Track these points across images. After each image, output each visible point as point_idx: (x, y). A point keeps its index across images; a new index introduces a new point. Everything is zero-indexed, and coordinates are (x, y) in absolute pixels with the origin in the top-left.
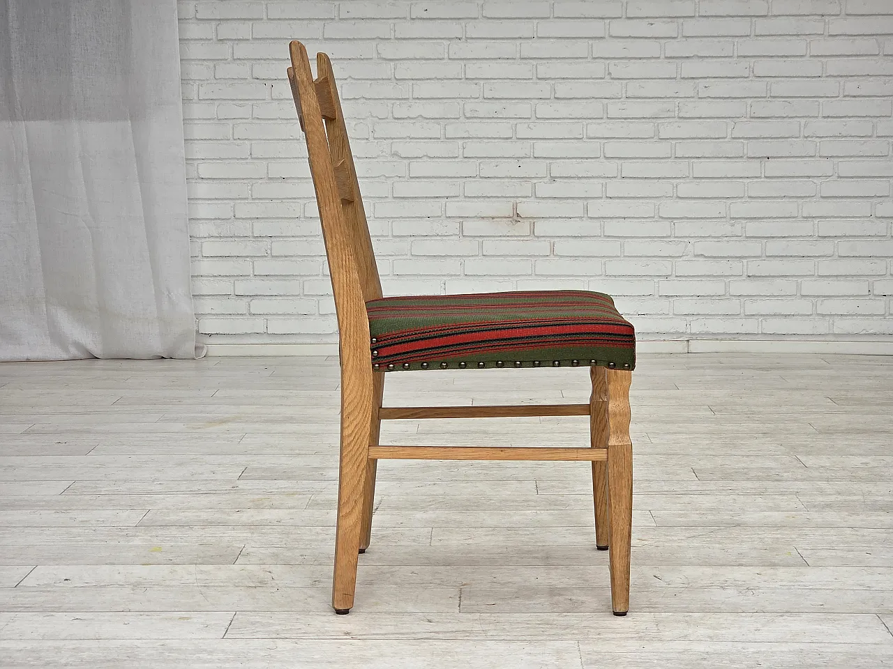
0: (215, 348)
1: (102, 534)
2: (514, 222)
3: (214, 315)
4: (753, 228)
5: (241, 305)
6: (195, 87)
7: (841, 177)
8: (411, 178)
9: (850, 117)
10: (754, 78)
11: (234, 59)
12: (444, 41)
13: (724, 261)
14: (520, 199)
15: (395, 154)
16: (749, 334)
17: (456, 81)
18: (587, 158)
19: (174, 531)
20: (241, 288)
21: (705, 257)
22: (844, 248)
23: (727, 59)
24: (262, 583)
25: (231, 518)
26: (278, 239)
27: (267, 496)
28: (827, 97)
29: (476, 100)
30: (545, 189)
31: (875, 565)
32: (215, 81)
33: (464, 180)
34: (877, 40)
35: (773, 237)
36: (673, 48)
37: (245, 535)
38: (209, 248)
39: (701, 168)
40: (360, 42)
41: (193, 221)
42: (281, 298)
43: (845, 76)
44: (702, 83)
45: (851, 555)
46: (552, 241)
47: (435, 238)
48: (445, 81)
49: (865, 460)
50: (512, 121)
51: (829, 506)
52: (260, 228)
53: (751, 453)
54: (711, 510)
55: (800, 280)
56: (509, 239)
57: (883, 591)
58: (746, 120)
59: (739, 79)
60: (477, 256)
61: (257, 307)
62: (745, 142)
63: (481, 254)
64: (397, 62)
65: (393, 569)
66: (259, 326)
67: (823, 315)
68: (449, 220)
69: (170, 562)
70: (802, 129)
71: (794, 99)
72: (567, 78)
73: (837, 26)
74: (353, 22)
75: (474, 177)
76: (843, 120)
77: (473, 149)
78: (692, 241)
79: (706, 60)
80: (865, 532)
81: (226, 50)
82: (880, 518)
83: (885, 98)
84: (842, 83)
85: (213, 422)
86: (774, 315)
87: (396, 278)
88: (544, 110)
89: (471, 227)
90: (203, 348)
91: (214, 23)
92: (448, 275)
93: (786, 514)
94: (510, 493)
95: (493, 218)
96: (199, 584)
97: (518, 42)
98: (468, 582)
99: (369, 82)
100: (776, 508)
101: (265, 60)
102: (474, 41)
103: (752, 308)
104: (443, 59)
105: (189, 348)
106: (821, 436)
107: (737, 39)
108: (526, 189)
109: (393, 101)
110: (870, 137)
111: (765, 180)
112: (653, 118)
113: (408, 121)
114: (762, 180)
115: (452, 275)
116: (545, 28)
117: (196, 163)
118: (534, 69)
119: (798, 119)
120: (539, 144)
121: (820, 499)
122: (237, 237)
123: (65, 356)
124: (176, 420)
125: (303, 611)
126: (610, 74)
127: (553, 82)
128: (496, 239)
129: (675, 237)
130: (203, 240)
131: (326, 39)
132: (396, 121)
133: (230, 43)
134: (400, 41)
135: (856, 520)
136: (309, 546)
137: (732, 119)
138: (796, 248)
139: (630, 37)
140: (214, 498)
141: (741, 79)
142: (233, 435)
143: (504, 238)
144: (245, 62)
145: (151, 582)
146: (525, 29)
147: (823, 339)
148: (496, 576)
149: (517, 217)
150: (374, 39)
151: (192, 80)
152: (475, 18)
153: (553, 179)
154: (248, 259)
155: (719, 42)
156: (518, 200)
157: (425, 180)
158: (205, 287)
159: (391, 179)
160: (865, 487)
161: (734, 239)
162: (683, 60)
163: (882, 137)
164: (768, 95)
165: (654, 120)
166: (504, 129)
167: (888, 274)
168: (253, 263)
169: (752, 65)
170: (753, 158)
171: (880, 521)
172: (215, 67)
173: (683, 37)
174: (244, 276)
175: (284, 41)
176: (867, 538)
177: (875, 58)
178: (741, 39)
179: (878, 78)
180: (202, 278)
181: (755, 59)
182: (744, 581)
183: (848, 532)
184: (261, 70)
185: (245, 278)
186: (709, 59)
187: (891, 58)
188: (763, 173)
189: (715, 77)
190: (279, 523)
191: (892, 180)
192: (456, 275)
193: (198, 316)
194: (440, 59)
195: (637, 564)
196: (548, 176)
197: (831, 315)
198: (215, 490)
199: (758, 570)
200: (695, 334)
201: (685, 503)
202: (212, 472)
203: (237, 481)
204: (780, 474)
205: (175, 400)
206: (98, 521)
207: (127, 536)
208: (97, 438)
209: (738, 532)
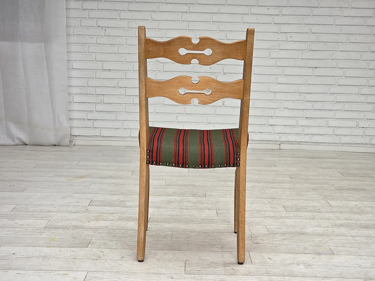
0: (78, 141)
1: (29, 231)
2: (207, 92)
3: (78, 127)
4: (309, 97)
5: (90, 124)
6: (72, 30)
7: (347, 77)
8: (164, 71)
9: (351, 51)
10: (311, 34)
11: (89, 18)
12: (180, 13)
13: (296, 111)
15: (157, 61)
16: (306, 142)
17: (185, 30)
18: (239, 65)
19: (61, 231)
20: (90, 116)
21: (288, 109)
22: (347, 107)
23: (300, 25)
24: (99, 258)
25: (85, 225)
26: (106, 96)
27: (100, 214)
28: (342, 43)
31: (363, 255)
32: (81, 27)
33: (187, 73)
34: (364, 19)
35: (317, 101)
36: (277, 20)
37: (92, 233)
38: (77, 99)
39: (288, 71)
40: (144, 12)
41: (69, 87)
42: (107, 121)
43: (350, 34)
44: (289, 35)
45: (352, 250)
48: (180, 30)
49: (357, 203)
51: (342, 225)
52: (99, 91)
53: (308, 199)
54: (292, 226)
55: (328, 120)
57: (366, 268)
58: (307, 51)
61: (97, 124)
62: (307, 60)
63: (192, 105)
64: (159, 21)
65: (156, 252)
66: (97, 132)
67: (337, 135)
69: (59, 246)
70: (331, 55)
71: (328, 43)
72: (232, 31)
73: (347, 13)
74: (141, 3)
75: (191, 72)
76: (348, 52)
78: (283, 102)
79: (291, 25)
80: (358, 238)
81: (85, 14)
82: (364, 232)
83: (366, 44)
84: (348, 37)
85: (77, 177)
86: (317, 134)
87: (156, 114)
90: (73, 141)
91: (81, 2)
92: (178, 113)
93: (324, 229)
94: (205, 215)
96: (72, 258)
97: (211, 15)
98: (189, 259)
100: (319, 226)
101: (102, 18)
102: (193, 13)
103: (307, 131)
105: (67, 142)
106: (337, 191)
107: (304, 17)
109: (157, 38)
110: (359, 60)
111: (315, 77)
112: (268, 49)
114: (313, 77)
115: (180, 113)
116: (224, 9)
117: (72, 62)
118: (218, 26)
119: (329, 52)
121: (338, 222)
122: (88, 94)
123: (13, 143)
124: (62, 176)
125: (117, 272)
127: (226, 32)
129: (276, 100)
130: (74, 95)
131: (129, 11)
133: (87, 11)
134: (161, 13)
135: (354, 232)
136: (119, 240)
137: (301, 51)
138: (326, 106)
139: (259, 14)
140: (78, 215)
141: (306, 34)
142: (86, 184)
144: (94, 19)
145: (51, 256)
146: (215, 9)
147: (337, 145)
148: (200, 256)
150: (150, 11)
151: (71, 26)
152: (193, 4)
153: (225, 74)
154: (93, 104)
155: (297, 18)
157: (170, 72)
158: (75, 115)
159: (155, 72)
160: (356, 216)
161: (301, 101)
162: (282, 25)
163: (364, 60)
164: (317, 41)
167: (365, 118)
168: (95, 106)
169: (311, 28)
170: (310, 67)
171: (364, 233)
172: (81, 21)
173: (282, 15)
174: (91, 111)
175: (111, 11)
176: (358, 241)
177: (363, 27)
178: (307, 17)
179: (364, 35)
180: (73, 112)
181: (312, 26)
182: (307, 262)
183: (350, 239)
184: (101, 23)
185: (92, 112)
186: (293, 25)
187: (370, 27)
188: (314, 73)
189: (295, 33)
190: (106, 228)
191: (368, 79)
192: (182, 113)
193: (71, 128)
194: (178, 21)
195: (261, 252)
196: (223, 72)
197: (340, 135)
198: (79, 211)
199: (313, 256)
200: (283, 141)
201: (280, 222)
202: (77, 202)
203: (88, 207)
204: (320, 209)
205: (61, 166)
206: (28, 225)
207: (40, 233)
208: (28, 184)
209: (304, 237)
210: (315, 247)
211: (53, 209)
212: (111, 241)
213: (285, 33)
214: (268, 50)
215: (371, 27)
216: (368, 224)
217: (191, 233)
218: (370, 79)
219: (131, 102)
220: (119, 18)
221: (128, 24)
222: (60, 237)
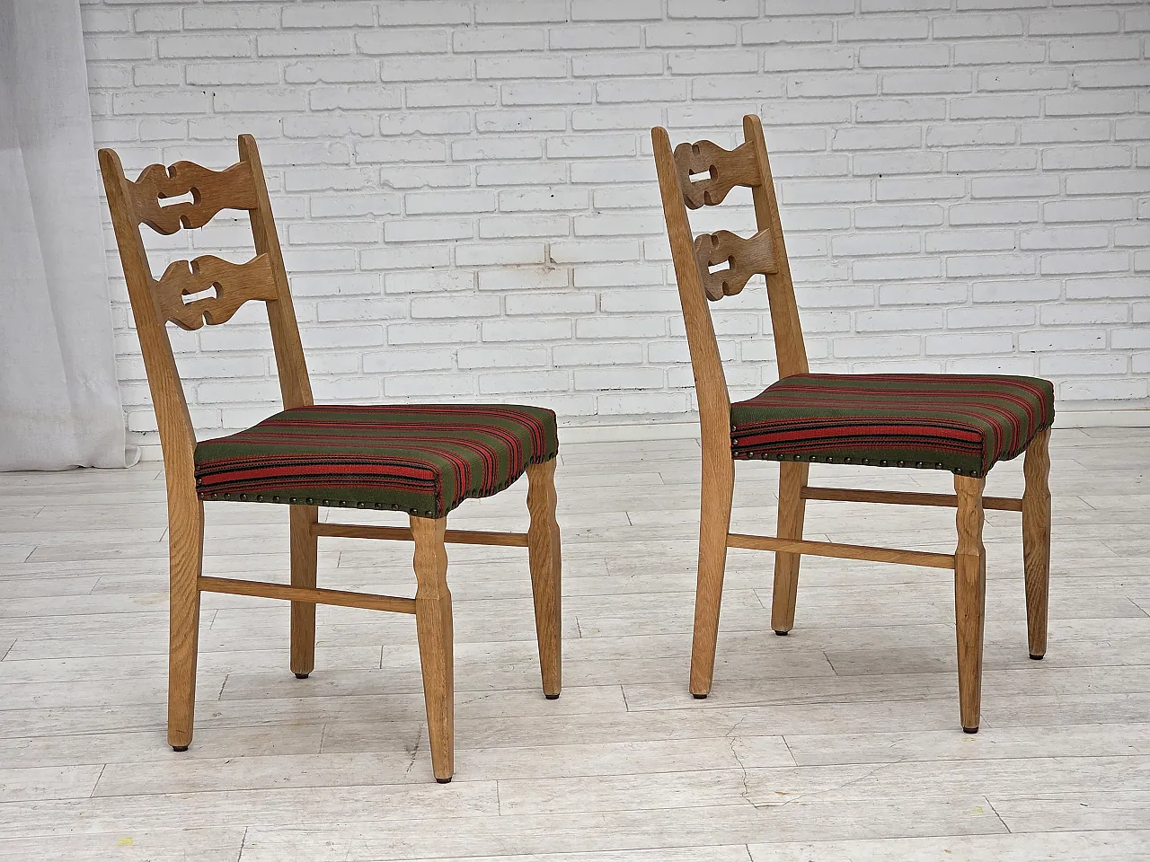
1: (46, 815)
2: (546, 270)
3: (149, 406)
4: (863, 269)
6: (108, 98)
7: (975, 199)
8: (408, 215)
9: (986, 119)
10: (860, 71)
11: (160, 59)
12: (446, 29)
13: (826, 314)
14: (553, 239)
15: (385, 184)
17: (465, 83)
18: (642, 182)
19: (145, 806)
22: (981, 291)
23: (824, 45)
25: (220, 776)
27: (262, 731)
28: (956, 93)
29: (492, 108)
30: (586, 225)
31: (1097, 826)
32: (136, 90)
33: (480, 216)
34: (1019, 16)
35: (888, 280)
36: (754, 33)
37: (244, 808)
39: (793, 192)
40: (331, 32)
41: (113, 281)
42: (239, 381)
43: (978, 65)
44: (792, 77)
45: (1060, 809)
46: (598, 292)
47: (443, 294)
48: (449, 83)
50: (541, 136)
54: (863, 728)
55: (924, 336)
56: (541, 292)
58: (850, 125)
59: (840, 72)
60: (498, 316)
61: (206, 394)
62: (850, 155)
63: (503, 313)
64: (383, 58)
66: (209, 418)
68: (459, 270)
70: (924, 135)
71: (915, 97)
72: (613, 76)
74: (322, 4)
75: (492, 212)
76: (977, 122)
77: (489, 174)
79: (796, 47)
80: (1072, 763)
81: (148, 47)
83: (1031, 93)
84: (975, 74)
87: (392, 348)
88: (584, 119)
89: (489, 279)
90: (136, 450)
91: (129, 10)
92: (460, 343)
95: (518, 265)
97: (546, 28)
99: (346, 87)
101: (202, 58)
102: (485, 28)
104: (446, 52)
105: (117, 455)
107: (835, 19)
108: (562, 225)
109: (379, 113)
110: (1012, 144)
111: (877, 205)
112: (729, 126)
113: (401, 138)
114: (872, 205)
115: (465, 343)
116: (583, 9)
118: (569, 63)
119: (919, 124)
120: (577, 165)
124: (117, 588)
126: (669, 68)
127: (594, 81)
128: (524, 292)
131: (286, 29)
132: (385, 139)
133: (152, 37)
134: (387, 30)
135: (1056, 741)
136: (335, 827)
137: (831, 125)
138: (919, 293)
139: (695, 18)
141: (844, 72)
143: (534, 292)
144: (176, 62)
146: (555, 10)
149: (550, 263)
150: (350, 27)
151: (101, 88)
153: (598, 211)
155: (813, 22)
156: (551, 241)
157: (427, 218)
158: (134, 369)
159: (380, 218)
160: (1056, 678)
161: (840, 283)
162: (767, 48)
163: (1028, 144)
164: (880, 92)
165: (730, 129)
166: (531, 147)
167: (1038, 323)
168: (198, 334)
169: (857, 53)
170: (861, 176)
171: (1087, 742)
172: (133, 69)
173: (766, 16)
175: (228, 32)
176: (1077, 775)
177: (1017, 39)
178: (841, 19)
179: (1021, 66)
180: (130, 357)
181: (862, 45)
183: (1050, 766)
184: (198, 74)
185: (189, 355)
186: (800, 47)
187: (1039, 39)
188: (874, 196)
189: (809, 70)
190: (288, 784)
191: (1041, 201)
192: (471, 343)
193: (127, 408)
194: (442, 53)
195: (782, 841)
196: (591, 207)
199: (944, 843)
201: (826, 720)
203: (219, 702)
204: (941, 658)
205: (110, 551)
206: (37, 788)
207: (81, 816)
208: (13, 627)
209: (906, 772)
210: (945, 807)
211: (107, 721)
212: (310, 832)
213: (780, 72)
214: (728, 129)
215: (1043, 39)
216: (1095, 705)
217: (553, 781)
218: (1046, 200)
220: (254, 55)
221: (285, 72)
222: (146, 830)
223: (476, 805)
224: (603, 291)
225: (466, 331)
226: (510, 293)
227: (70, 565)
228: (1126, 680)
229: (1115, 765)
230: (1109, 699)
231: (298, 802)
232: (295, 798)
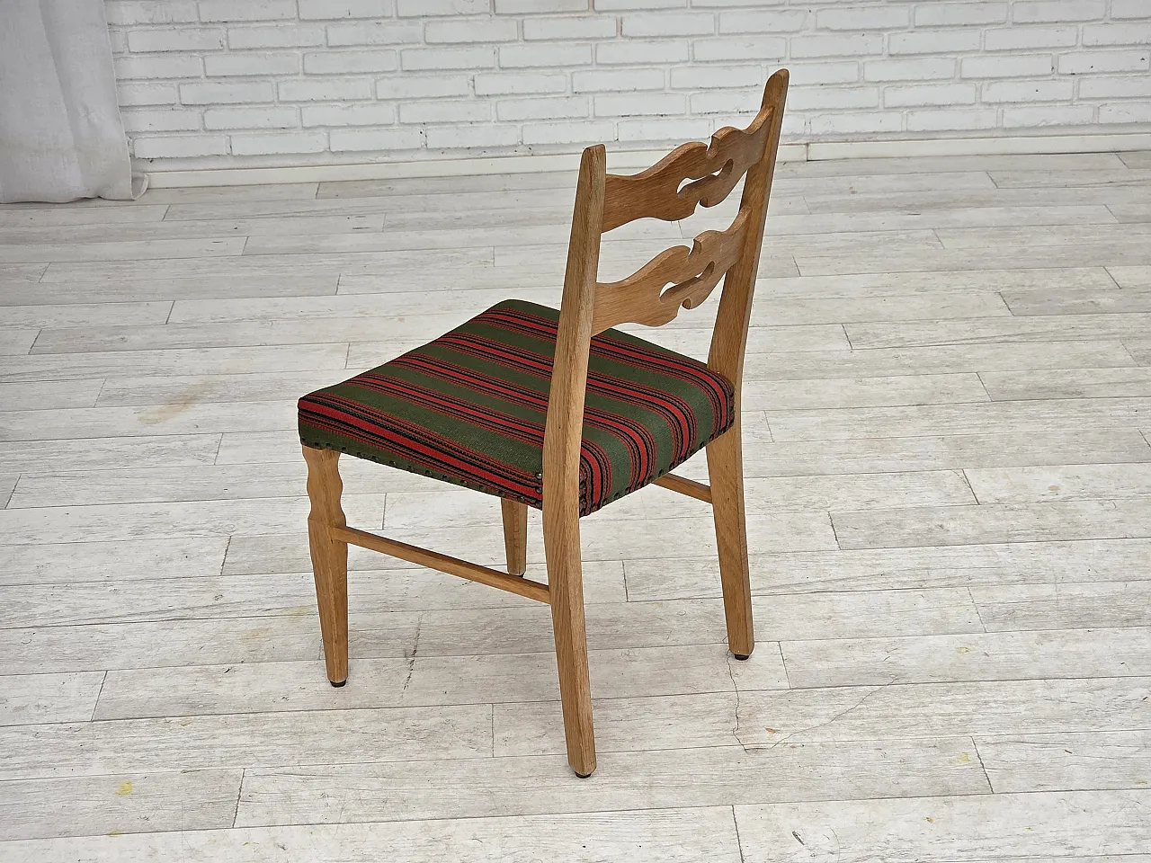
0: (160, 178)
3: (155, 132)
5: (192, 119)
13: (856, 36)
16: (890, 132)
19: (145, 734)
20: (189, 94)
21: (832, 31)
22: (1022, 10)
25: (220, 690)
26: (236, 25)
27: (262, 623)
31: (1078, 785)
37: (243, 739)
38: (138, 41)
42: (247, 107)
45: (1045, 757)
46: (619, 16)
47: (458, 18)
49: (1054, 479)
51: (1012, 616)
52: (209, 11)
53: (906, 465)
54: (858, 633)
55: (960, 57)
56: (560, 13)
60: (516, 41)
61: (215, 120)
63: (521, 38)
65: (448, 830)
66: (219, 144)
67: (990, 104)
69: (147, 825)
78: (814, 9)
80: (1062, 689)
82: (1081, 648)
85: (174, 401)
86: (925, 106)
87: (407, 73)
90: (143, 179)
92: (477, 68)
100: (943, 626)
103: (894, 97)
105: (124, 186)
106: (994, 411)
115: (482, 69)
121: (1000, 597)
122: (176, 25)
124: (123, 398)
128: (541, 16)
129: (790, 5)
130: (129, 29)
135: (1049, 654)
136: (330, 769)
140: (192, 632)
142: (206, 441)
143: (552, 16)
147: (989, 135)
154: (195, 54)
158: (139, 95)
160: (1057, 558)
167: (1079, 44)
168: (203, 58)
171: (1080, 656)
174: (190, 79)
176: (1065, 707)
180: (132, 83)
182: (911, 841)
183: (1040, 692)
185: (194, 80)
190: (287, 706)
192: (488, 69)
193: (132, 135)
195: (769, 801)
197: (1000, 104)
198: (192, 609)
199: (927, 807)
200: (817, 135)
202: (184, 552)
203: (221, 579)
204: (944, 524)
205: (116, 337)
206: (38, 706)
207: (82, 750)
208: (18, 457)
209: (897, 699)
210: (933, 752)
211: (109, 604)
212: (307, 778)
216: (1092, 599)
219: (322, 41)
222: (145, 771)
223: (470, 741)
224: (624, 15)
225: (483, 56)
226: (526, 17)
227: (76, 359)
228: (1128, 562)
229: (1105, 692)
230: (1106, 590)
231: (295, 733)
232: (292, 726)
